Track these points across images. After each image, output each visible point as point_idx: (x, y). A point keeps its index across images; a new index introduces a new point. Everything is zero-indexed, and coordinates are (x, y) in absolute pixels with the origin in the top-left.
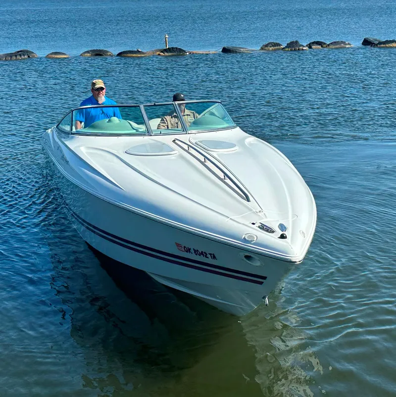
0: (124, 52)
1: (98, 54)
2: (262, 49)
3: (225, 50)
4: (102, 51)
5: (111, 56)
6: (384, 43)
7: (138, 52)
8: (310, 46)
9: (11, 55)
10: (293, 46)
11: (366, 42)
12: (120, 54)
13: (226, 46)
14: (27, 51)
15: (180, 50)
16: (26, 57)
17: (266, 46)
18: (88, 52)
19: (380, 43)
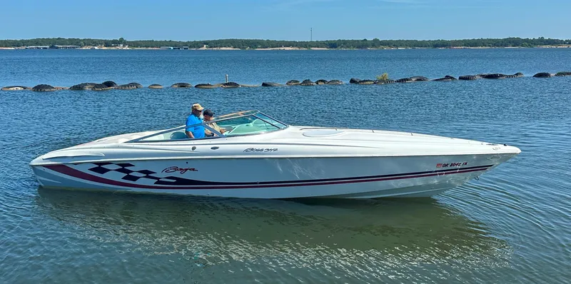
0: (199, 85)
1: (183, 85)
2: (287, 84)
3: (264, 85)
4: (184, 84)
5: (191, 87)
6: (364, 81)
8: (317, 82)
9: (125, 86)
10: (307, 83)
11: (352, 81)
12: (197, 86)
13: (266, 82)
14: (136, 83)
15: (236, 84)
16: (135, 87)
17: (290, 82)
18: (176, 84)
19: (360, 82)
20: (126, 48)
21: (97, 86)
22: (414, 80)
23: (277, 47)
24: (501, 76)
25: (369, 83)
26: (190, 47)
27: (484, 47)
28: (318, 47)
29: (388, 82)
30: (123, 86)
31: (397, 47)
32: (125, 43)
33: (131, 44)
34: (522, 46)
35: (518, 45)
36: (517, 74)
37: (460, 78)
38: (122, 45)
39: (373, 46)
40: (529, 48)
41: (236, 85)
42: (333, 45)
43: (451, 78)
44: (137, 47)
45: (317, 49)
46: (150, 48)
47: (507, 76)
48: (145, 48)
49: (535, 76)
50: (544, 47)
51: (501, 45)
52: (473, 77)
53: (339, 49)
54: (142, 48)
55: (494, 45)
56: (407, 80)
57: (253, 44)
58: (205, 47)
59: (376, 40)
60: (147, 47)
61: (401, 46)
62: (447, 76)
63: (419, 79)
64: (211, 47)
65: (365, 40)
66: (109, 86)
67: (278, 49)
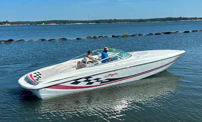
0: (50, 40)
1: (43, 40)
2: (87, 38)
3: (77, 39)
5: (47, 41)
6: (118, 36)
7: (54, 39)
8: (99, 37)
9: (18, 41)
10: (95, 37)
11: (113, 36)
12: (49, 40)
13: (77, 38)
14: (23, 40)
16: (23, 41)
17: (88, 37)
18: (40, 40)
19: (116, 36)
20: (9, 25)
21: (6, 41)
22: (137, 35)
23: (75, 23)
24: (171, 33)
25: (120, 37)
26: (37, 24)
27: (158, 22)
28: (92, 23)
29: (127, 36)
30: (17, 41)
31: (124, 22)
32: (8, 23)
33: (11, 23)
34: (173, 20)
35: (171, 20)
36: (177, 32)
37: (155, 34)
38: (7, 24)
39: (114, 22)
40: (176, 21)
41: (65, 39)
42: (98, 22)
43: (152, 34)
44: (14, 24)
45: (91, 23)
46: (19, 25)
47: (173, 33)
48: (17, 25)
49: (184, 32)
50: (182, 21)
51: (165, 21)
52: (160, 33)
53: (100, 23)
54: (16, 25)
55: (162, 21)
56: (135, 35)
57: (64, 22)
58: (43, 24)
59: (115, 20)
60: (18, 24)
61: (125, 22)
62: (150, 33)
63: (140, 35)
64: (46, 24)
65: (111, 19)
66: (12, 41)
67: (75, 24)
